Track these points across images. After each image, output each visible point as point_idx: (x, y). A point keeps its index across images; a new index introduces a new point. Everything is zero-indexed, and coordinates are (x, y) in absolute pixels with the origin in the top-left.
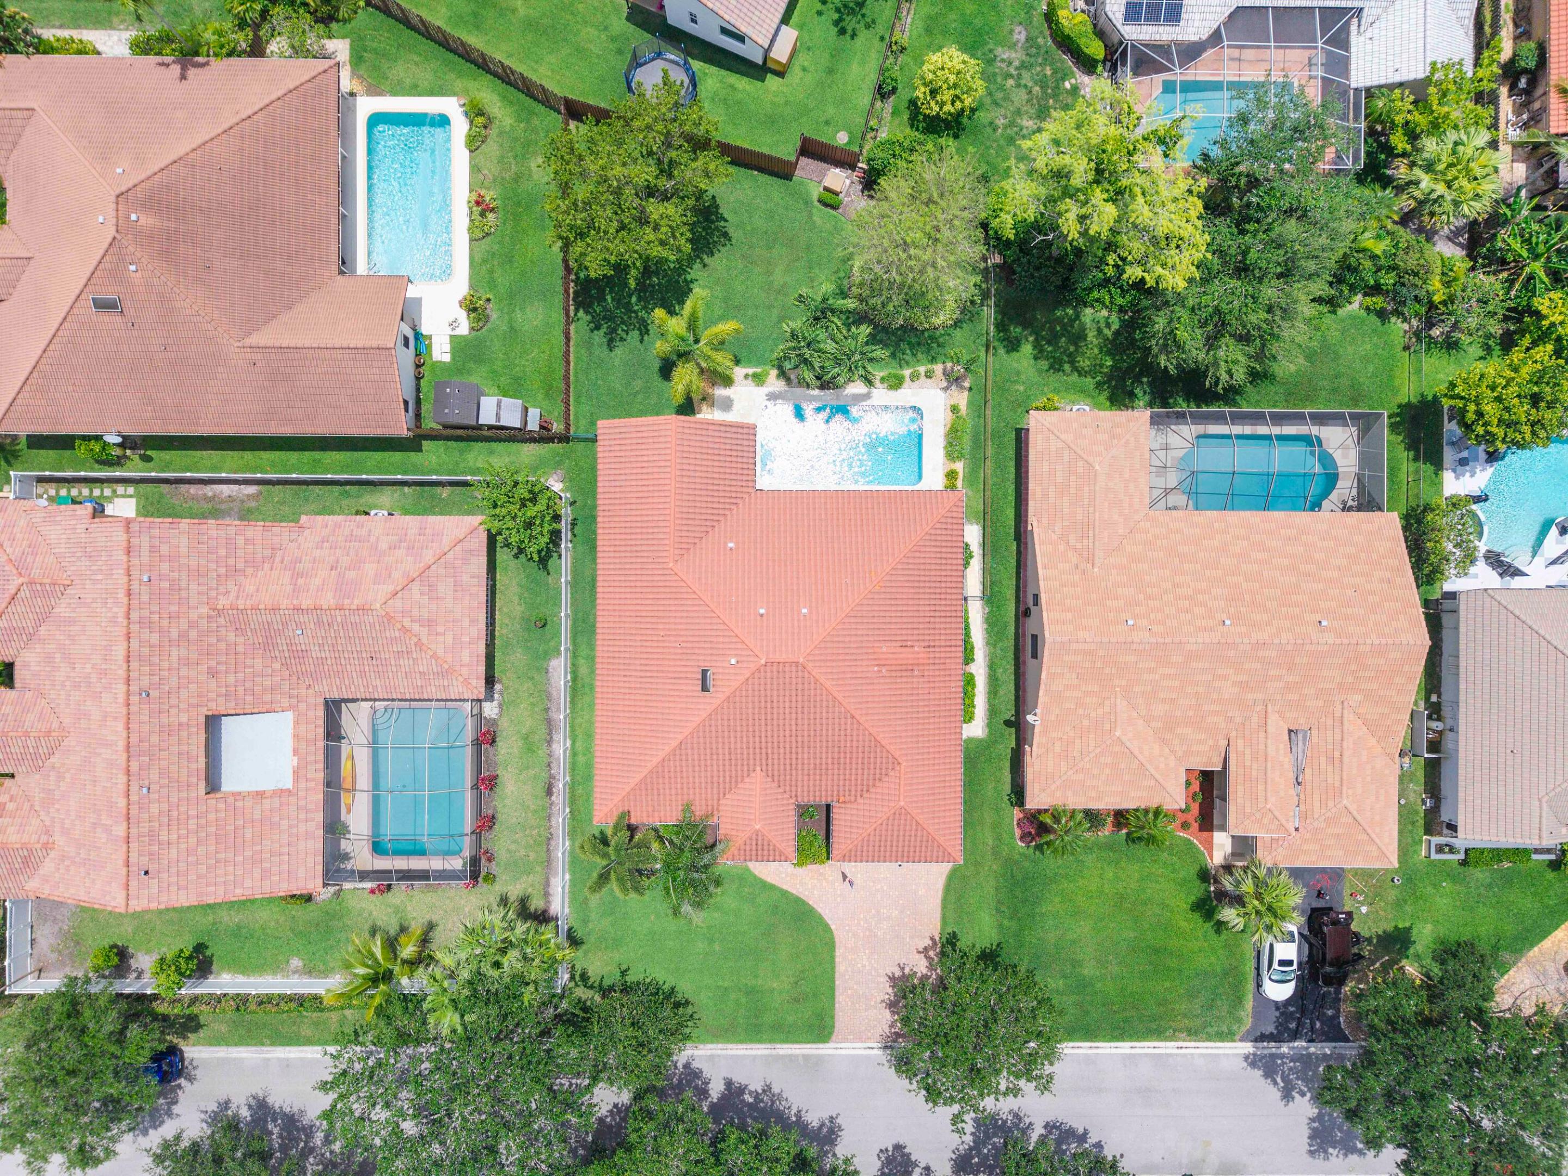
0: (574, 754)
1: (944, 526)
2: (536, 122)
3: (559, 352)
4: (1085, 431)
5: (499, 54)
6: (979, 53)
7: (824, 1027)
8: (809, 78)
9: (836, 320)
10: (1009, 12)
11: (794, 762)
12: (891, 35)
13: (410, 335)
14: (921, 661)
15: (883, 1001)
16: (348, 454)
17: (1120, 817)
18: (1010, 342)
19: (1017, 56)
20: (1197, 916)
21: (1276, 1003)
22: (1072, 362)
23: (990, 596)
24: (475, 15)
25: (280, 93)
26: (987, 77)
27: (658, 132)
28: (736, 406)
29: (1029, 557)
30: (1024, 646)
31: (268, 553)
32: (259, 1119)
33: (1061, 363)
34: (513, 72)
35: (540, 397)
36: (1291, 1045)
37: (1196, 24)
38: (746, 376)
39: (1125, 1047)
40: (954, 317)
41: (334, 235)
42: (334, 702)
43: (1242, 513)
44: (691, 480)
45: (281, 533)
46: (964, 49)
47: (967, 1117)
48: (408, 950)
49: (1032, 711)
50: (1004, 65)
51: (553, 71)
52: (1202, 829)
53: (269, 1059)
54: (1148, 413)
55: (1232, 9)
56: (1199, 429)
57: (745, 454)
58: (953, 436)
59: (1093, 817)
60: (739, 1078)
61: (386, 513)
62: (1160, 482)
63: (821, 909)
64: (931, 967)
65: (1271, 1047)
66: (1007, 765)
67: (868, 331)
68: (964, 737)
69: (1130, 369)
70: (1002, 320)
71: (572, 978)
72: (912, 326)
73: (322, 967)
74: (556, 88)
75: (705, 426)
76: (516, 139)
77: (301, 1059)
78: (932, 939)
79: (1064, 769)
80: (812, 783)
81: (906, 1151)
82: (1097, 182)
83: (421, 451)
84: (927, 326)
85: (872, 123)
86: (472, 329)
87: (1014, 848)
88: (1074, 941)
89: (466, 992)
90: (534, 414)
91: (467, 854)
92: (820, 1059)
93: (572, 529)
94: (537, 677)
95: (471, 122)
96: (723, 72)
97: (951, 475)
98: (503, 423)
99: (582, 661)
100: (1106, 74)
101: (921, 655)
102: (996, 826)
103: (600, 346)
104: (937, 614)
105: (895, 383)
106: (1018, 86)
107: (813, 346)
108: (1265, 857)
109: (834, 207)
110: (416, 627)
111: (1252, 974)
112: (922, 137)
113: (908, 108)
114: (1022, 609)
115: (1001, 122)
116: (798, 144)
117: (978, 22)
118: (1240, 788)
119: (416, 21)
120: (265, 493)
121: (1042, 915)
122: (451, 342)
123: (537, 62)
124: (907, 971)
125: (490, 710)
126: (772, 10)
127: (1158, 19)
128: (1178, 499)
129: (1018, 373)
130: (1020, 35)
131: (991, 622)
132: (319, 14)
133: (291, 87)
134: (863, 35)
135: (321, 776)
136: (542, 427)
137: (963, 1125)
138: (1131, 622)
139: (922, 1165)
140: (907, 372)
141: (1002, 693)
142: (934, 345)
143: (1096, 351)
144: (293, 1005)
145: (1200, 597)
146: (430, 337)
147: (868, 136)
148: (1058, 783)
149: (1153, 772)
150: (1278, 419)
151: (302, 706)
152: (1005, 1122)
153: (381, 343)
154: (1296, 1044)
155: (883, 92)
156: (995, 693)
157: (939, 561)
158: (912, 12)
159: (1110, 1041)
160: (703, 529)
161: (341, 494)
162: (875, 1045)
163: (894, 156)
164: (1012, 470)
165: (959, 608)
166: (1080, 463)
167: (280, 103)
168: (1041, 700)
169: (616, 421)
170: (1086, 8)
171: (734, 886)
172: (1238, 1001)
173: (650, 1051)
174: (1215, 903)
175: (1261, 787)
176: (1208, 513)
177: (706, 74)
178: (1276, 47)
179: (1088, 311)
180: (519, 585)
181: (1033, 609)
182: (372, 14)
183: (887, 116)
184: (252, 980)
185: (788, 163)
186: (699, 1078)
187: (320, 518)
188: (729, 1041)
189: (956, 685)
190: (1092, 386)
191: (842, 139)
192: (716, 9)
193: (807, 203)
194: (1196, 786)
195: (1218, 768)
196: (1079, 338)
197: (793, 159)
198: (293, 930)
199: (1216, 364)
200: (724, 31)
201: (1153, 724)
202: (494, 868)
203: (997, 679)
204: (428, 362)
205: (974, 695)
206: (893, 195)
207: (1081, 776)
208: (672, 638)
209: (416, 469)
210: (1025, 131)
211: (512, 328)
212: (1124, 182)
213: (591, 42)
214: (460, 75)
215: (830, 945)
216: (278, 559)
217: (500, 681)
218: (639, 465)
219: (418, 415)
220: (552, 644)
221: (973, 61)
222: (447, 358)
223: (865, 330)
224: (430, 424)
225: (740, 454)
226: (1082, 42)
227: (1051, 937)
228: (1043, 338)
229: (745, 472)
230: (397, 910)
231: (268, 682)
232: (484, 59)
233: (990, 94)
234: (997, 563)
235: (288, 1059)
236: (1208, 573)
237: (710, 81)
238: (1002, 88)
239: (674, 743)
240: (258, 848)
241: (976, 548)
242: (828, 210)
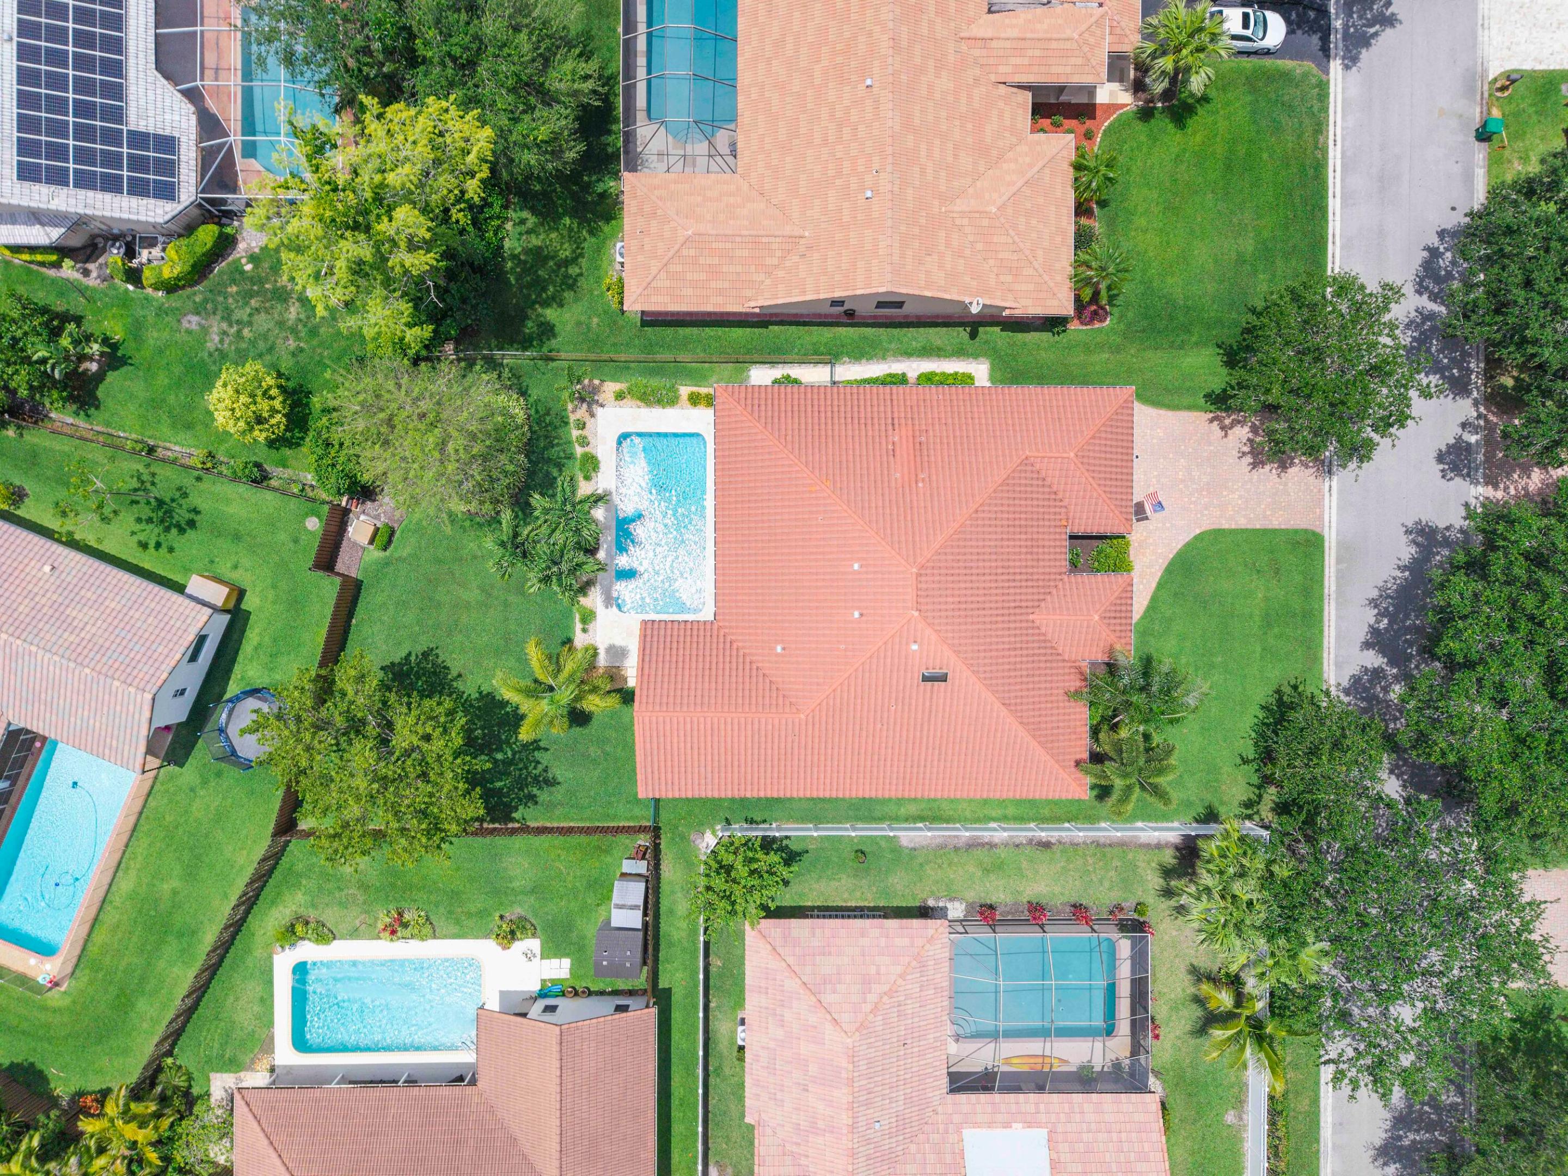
0: (1005, 818)
1: (756, 407)
2: (300, 867)
3: (559, 840)
4: (647, 247)
5: (224, 910)
6: (213, 368)
7: (1308, 541)
8: (246, 562)
9: (526, 532)
10: (166, 335)
11: (1024, 577)
12: (194, 468)
13: (541, 1004)
14: (910, 433)
15: (1279, 476)
16: (674, 1068)
17: (1082, 210)
18: (543, 333)
19: (216, 326)
20: (1190, 122)
21: (1288, 33)
22: (566, 263)
23: (830, 357)
24: (180, 935)
25: (274, 1155)
26: (241, 359)
27: (313, 738)
28: (619, 642)
29: (785, 311)
30: (886, 317)
31: (788, 1160)
32: (1398, 1154)
33: (567, 276)
34: (245, 894)
35: (609, 859)
36: (1333, 17)
37: (177, 118)
38: (584, 630)
39: (1334, 204)
40: (515, 396)
41: (433, 1091)
42: (951, 1082)
43: (740, 66)
44: (706, 694)
45: (765, 1146)
46: (209, 385)
47: (1425, 382)
48: (1224, 999)
49: (966, 307)
50: (227, 341)
51: (241, 849)
52: (1092, 116)
53: (1334, 1144)
54: (626, 175)
55: (159, 76)
56: (641, 116)
57: (675, 633)
58: (649, 398)
59: (1083, 240)
60: (1361, 634)
61: (740, 1028)
62: (702, 162)
63: (1177, 546)
64: (1241, 423)
65: (1336, 39)
66: (1020, 336)
67: (537, 496)
68: (988, 384)
69: (574, 196)
70: (519, 343)
71: (1249, 817)
72: (526, 444)
73: (1236, 1090)
74: (262, 846)
75: (646, 677)
76: (320, 888)
77: (1334, 1109)
78: (1211, 421)
79: (1030, 271)
80: (1047, 557)
81: (1444, 449)
82: (368, 229)
83: (670, 989)
84: (526, 428)
85: (296, 491)
86: (534, 935)
87: (1113, 329)
88: (1216, 262)
89: (1282, 942)
90: (628, 866)
91: (1115, 935)
92: (1342, 545)
93: (757, 823)
94: (920, 860)
95: (302, 939)
96: (240, 658)
97: (695, 400)
98: (640, 902)
99: (903, 811)
100: (236, 223)
101: (904, 432)
102: (1088, 349)
103: (551, 793)
104: (856, 415)
105: (591, 464)
106: (250, 324)
107: (557, 559)
108: (1131, 42)
109: (392, 533)
110: (872, 998)
111: (1255, 60)
112: (311, 434)
113: (278, 449)
114: (845, 320)
115: (292, 344)
116: (320, 573)
117: (177, 370)
118: (1054, 70)
119: (189, 1002)
120: (718, 1158)
121: (1186, 298)
122: (548, 958)
123: (232, 866)
124: (1246, 449)
125: (956, 910)
126: (169, 604)
127: (173, 162)
128: (722, 138)
129: (579, 324)
130: (193, 321)
131: (860, 354)
132: (183, 1108)
133: (266, 1142)
134: (195, 500)
135: (1032, 1097)
136: (643, 858)
137: (1432, 385)
138: (869, 194)
139: (1459, 431)
140: (579, 451)
141: (939, 343)
142: (548, 419)
143: (553, 235)
144: (1280, 1123)
145: (839, 114)
146: (543, 981)
147: (311, 494)
148: (1046, 277)
149: (1036, 169)
150: (630, 26)
151: (957, 1119)
152: (1414, 339)
153: (554, 1041)
154: (1333, 11)
155: (260, 478)
156: (939, 349)
157: (796, 414)
158: (168, 445)
159: (1327, 221)
160: (761, 679)
161: (718, 1075)
162: (1327, 485)
163: (334, 465)
164: (688, 330)
165: (848, 390)
166: (685, 252)
167: (284, 1156)
168: (955, 297)
169: (639, 777)
170: (160, 246)
171: (1152, 641)
172: (1285, 76)
173: (1344, 736)
174: (1175, 102)
175: (1054, 45)
176: (740, 106)
177: (243, 678)
178: (202, 25)
179: (507, 244)
180: (818, 881)
181: (846, 307)
182: (181, 1049)
183: (288, 473)
184: (1249, 1164)
185: (343, 587)
186: (1360, 679)
187: (748, 1102)
188: (1320, 645)
189: (933, 392)
190: (593, 240)
191: (314, 524)
192: (169, 669)
193: (387, 563)
194: (1046, 122)
195: (1029, 95)
196: (539, 256)
197: (338, 580)
198: (1195, 1122)
199: (575, 94)
200: (194, 658)
201: (982, 169)
202: (1129, 904)
203: (924, 348)
204: (571, 983)
205: (943, 374)
206: (381, 467)
207: (1040, 253)
208: (886, 715)
209: (692, 994)
210: (302, 316)
211: (533, 891)
212: (368, 195)
213: (209, 806)
214: (248, 951)
215: (1217, 534)
216: (794, 1149)
217: (925, 900)
218: (689, 751)
219: (631, 993)
220: (883, 844)
221: (224, 376)
222: (566, 963)
223: (537, 500)
224: (641, 980)
225: (675, 639)
226: (200, 250)
227: (1211, 287)
228: (539, 295)
229: (695, 633)
230: (1174, 1008)
231: (931, 1158)
232: (231, 925)
233: (260, 356)
234: (793, 348)
235: (1334, 1125)
236: (810, 106)
237: (251, 673)
238: (253, 343)
239: (1004, 712)
240: (1114, 1166)
241: (778, 372)
242: (395, 539)
